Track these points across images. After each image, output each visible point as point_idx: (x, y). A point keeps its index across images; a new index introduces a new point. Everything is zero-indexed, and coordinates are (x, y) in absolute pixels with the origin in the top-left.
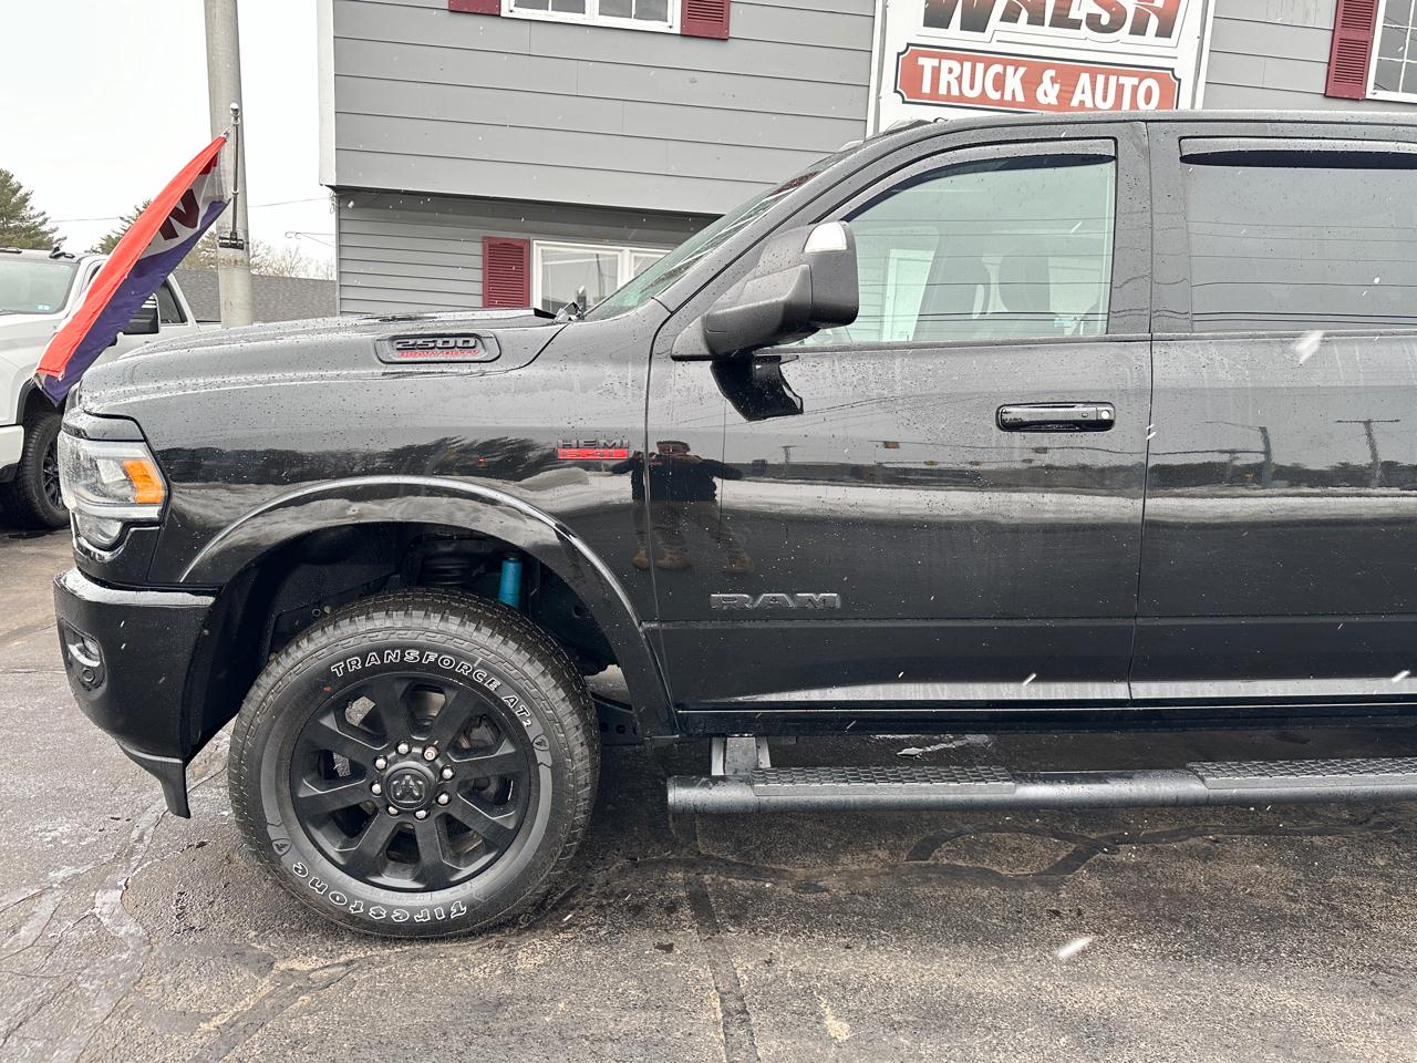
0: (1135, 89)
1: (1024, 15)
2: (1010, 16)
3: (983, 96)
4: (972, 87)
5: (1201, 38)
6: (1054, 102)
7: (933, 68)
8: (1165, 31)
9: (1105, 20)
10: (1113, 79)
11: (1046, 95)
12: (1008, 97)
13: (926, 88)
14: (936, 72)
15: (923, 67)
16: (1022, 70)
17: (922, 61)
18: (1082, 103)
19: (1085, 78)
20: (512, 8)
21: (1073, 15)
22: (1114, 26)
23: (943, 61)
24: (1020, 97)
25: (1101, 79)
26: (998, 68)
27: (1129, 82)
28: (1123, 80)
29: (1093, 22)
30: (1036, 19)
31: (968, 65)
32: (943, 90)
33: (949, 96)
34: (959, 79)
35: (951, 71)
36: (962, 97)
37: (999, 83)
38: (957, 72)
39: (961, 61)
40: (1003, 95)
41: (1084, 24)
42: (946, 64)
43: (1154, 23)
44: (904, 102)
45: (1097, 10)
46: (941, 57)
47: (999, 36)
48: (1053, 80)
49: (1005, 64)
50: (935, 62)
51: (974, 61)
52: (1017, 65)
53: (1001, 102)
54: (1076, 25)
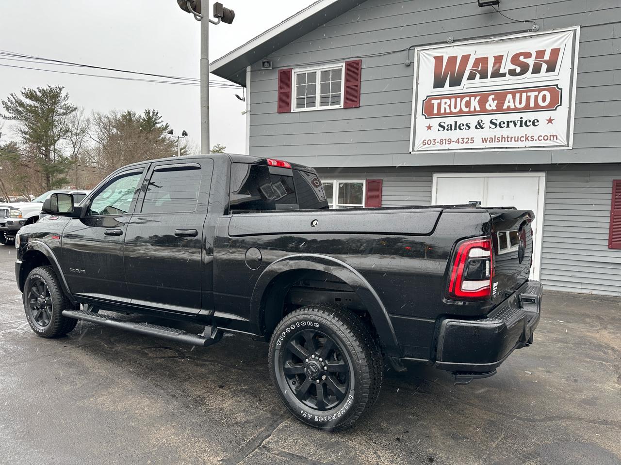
0: (536, 97)
1: (478, 76)
2: (472, 77)
3: (461, 111)
4: (455, 108)
5: (572, 69)
6: (495, 108)
7: (438, 103)
8: (551, 68)
9: (518, 70)
10: (524, 95)
11: (490, 106)
12: (472, 109)
13: (435, 111)
14: (439, 105)
15: (434, 104)
16: (478, 98)
17: (433, 102)
18: (509, 107)
19: (509, 96)
20: (295, 109)
21: (501, 71)
22: (523, 72)
23: (442, 100)
24: (478, 109)
25: (518, 95)
26: (467, 99)
27: (532, 95)
28: (529, 94)
29: (512, 73)
30: (484, 76)
31: (453, 100)
32: (442, 111)
33: (445, 113)
34: (450, 106)
35: (446, 103)
36: (451, 113)
37: (468, 104)
38: (448, 103)
39: (450, 98)
40: (470, 109)
41: (507, 74)
42: (443, 101)
43: (544, 67)
44: (426, 118)
45: (514, 67)
46: (441, 99)
47: (466, 86)
48: (493, 100)
49: (470, 97)
50: (439, 101)
51: (456, 98)
52: (475, 96)
53: (469, 112)
54: (504, 75)
